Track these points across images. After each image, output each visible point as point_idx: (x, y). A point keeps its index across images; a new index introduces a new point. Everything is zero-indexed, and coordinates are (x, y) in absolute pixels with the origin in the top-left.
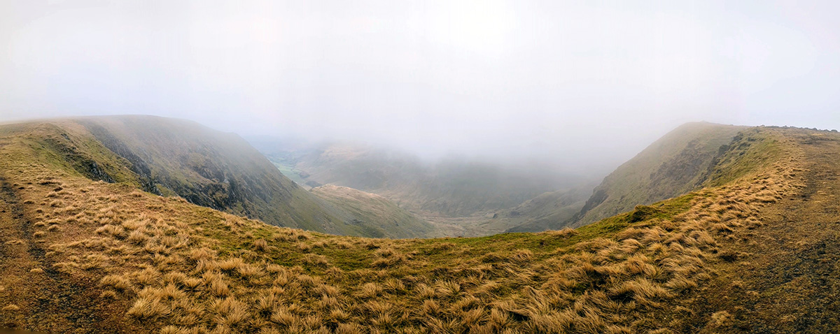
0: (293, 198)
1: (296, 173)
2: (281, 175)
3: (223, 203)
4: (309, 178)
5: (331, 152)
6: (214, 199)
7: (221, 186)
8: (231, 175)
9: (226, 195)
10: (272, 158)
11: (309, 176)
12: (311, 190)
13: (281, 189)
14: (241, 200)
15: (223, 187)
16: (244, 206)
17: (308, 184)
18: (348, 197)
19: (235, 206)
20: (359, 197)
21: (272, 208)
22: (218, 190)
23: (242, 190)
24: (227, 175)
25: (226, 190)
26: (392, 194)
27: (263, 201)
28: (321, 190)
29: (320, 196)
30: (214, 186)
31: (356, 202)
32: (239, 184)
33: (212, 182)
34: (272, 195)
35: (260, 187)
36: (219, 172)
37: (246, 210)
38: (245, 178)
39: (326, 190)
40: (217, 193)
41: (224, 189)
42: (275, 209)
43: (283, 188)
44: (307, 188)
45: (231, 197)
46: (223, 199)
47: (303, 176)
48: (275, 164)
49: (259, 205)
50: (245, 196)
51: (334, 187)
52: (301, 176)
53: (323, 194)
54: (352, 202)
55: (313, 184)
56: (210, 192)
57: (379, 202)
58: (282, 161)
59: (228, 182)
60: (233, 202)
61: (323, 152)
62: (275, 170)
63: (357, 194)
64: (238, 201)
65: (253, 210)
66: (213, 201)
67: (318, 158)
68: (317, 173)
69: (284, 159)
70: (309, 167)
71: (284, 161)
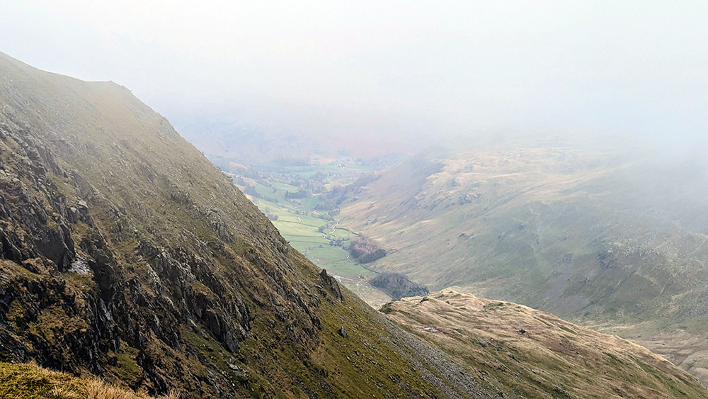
0: (322, 337)
1: (338, 243)
2: (281, 247)
3: (67, 355)
4: (381, 263)
5: (470, 169)
6: (31, 338)
7: (60, 288)
8: (100, 244)
9: (79, 323)
10: (252, 182)
11: (381, 254)
12: (387, 309)
13: (280, 299)
14: (136, 342)
15: (70, 288)
16: (147, 363)
17: (379, 283)
18: (524, 344)
19: (113, 362)
20: (564, 347)
21: (246, 371)
22: (47, 303)
23: (142, 302)
24: (86, 244)
25: (80, 302)
26: (696, 348)
27: (214, 345)
28: (425, 309)
29: (421, 329)
30: (34, 287)
31: (554, 366)
32: (129, 276)
33: (25, 273)
34: (246, 320)
35: (205, 291)
36: (52, 234)
37: (152, 376)
38: (152, 255)
39: (442, 311)
40: (44, 316)
41: (70, 300)
42: (255, 374)
43: (289, 295)
44: (375, 300)
45: (99, 326)
46: (69, 339)
47: (363, 255)
48: (261, 205)
49: (201, 358)
50: (150, 323)
51: (473, 300)
52: (355, 254)
53: (429, 323)
54: (538, 361)
55: (394, 285)
56: (17, 311)
57: (644, 374)
58: (288, 196)
59: (85, 271)
60: (104, 349)
61: (439, 168)
62: (262, 227)
63: (557, 333)
64: (123, 344)
65: (180, 376)
66: (30, 346)
67: (421, 190)
68: (408, 244)
69: (297, 188)
70: (383, 221)
71: (294, 197)
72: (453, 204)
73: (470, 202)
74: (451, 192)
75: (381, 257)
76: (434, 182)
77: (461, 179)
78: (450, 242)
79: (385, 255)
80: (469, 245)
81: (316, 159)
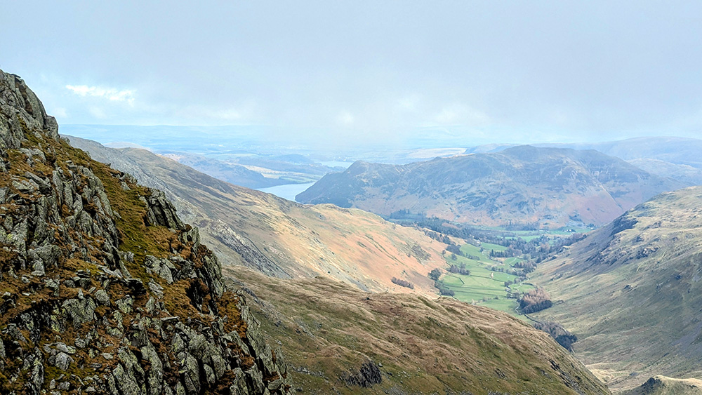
1: (516, 296)
4: (544, 313)
10: (461, 242)
11: (546, 305)
61: (631, 225)
67: (608, 246)
68: (577, 296)
69: (506, 248)
70: (568, 276)
71: (499, 256)
72: (631, 258)
73: (647, 256)
74: (633, 247)
75: (546, 308)
76: (621, 239)
77: (646, 235)
78: (614, 294)
79: (550, 307)
80: (630, 296)
81: (546, 224)
